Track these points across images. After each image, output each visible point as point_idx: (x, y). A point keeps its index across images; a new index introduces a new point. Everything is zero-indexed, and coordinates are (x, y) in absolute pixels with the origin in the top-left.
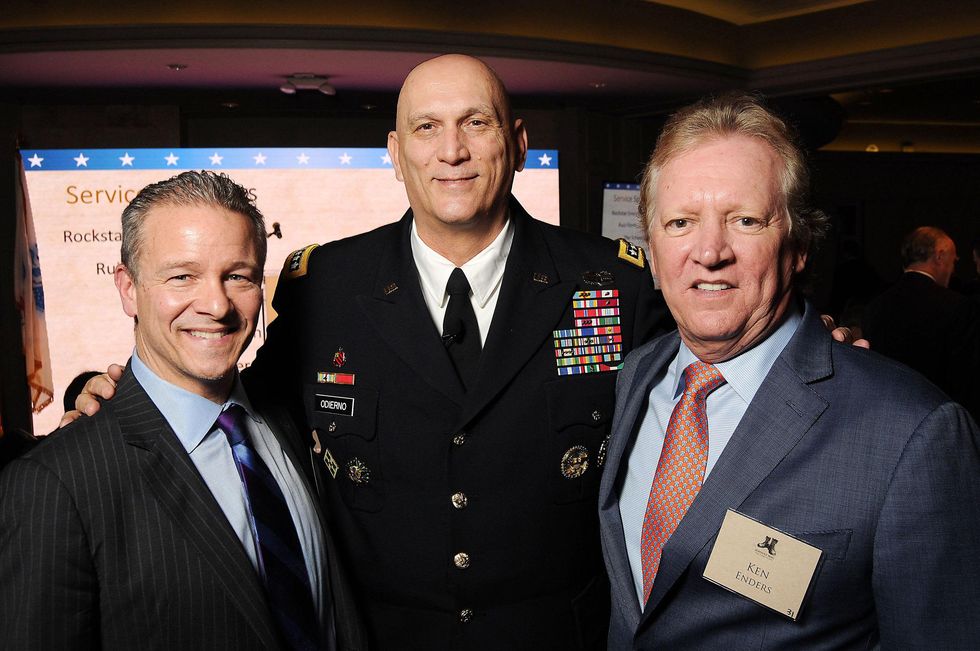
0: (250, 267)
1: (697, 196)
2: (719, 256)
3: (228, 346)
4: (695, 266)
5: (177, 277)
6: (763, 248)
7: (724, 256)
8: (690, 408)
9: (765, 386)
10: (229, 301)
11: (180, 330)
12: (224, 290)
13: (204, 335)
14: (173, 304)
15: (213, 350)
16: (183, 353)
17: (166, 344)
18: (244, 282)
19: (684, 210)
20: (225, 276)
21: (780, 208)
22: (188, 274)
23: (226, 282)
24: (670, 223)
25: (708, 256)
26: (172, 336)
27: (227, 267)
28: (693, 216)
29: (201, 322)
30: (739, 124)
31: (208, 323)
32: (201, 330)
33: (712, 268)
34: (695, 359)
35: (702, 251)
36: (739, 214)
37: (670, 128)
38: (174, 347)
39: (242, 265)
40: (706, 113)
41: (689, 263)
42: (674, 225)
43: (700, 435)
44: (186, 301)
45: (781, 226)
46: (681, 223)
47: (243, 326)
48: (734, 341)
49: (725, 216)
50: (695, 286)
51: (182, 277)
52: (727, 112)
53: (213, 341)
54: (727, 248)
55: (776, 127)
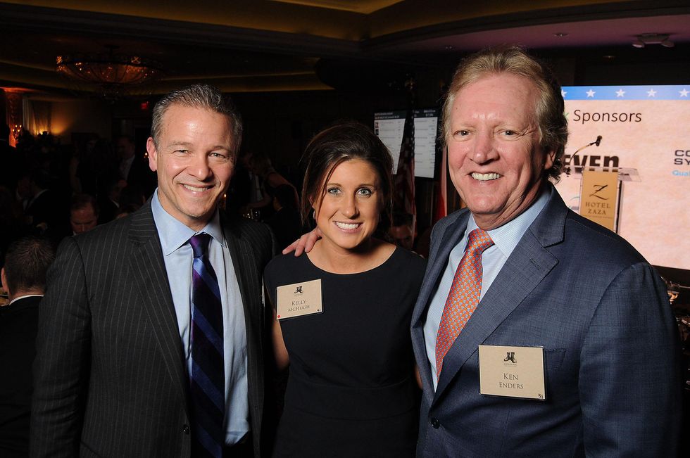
0: (226, 149)
1: (475, 116)
2: (486, 156)
3: (206, 197)
4: (471, 162)
5: (180, 151)
6: (520, 150)
7: (490, 156)
8: (471, 261)
9: (517, 248)
10: (209, 169)
11: (179, 183)
12: (207, 162)
13: (192, 188)
14: (176, 167)
15: (196, 199)
16: (178, 198)
17: (169, 191)
18: (221, 158)
19: (466, 124)
20: (208, 154)
21: (533, 124)
22: (187, 150)
23: (209, 157)
24: (457, 133)
25: (479, 156)
26: (173, 187)
27: (211, 148)
28: (471, 129)
29: (191, 181)
30: (508, 66)
31: (195, 182)
32: (191, 186)
33: (481, 164)
34: (476, 227)
35: (476, 153)
36: (503, 128)
37: (461, 68)
38: (174, 193)
39: (221, 148)
40: (485, 59)
41: (466, 160)
42: (460, 134)
43: (476, 278)
44: (183, 167)
45: (533, 136)
46: (464, 133)
47: (217, 185)
48: (498, 215)
49: (493, 130)
50: (470, 174)
51: (183, 151)
52: (499, 58)
53: (198, 193)
54: (493, 150)
55: (534, 69)
